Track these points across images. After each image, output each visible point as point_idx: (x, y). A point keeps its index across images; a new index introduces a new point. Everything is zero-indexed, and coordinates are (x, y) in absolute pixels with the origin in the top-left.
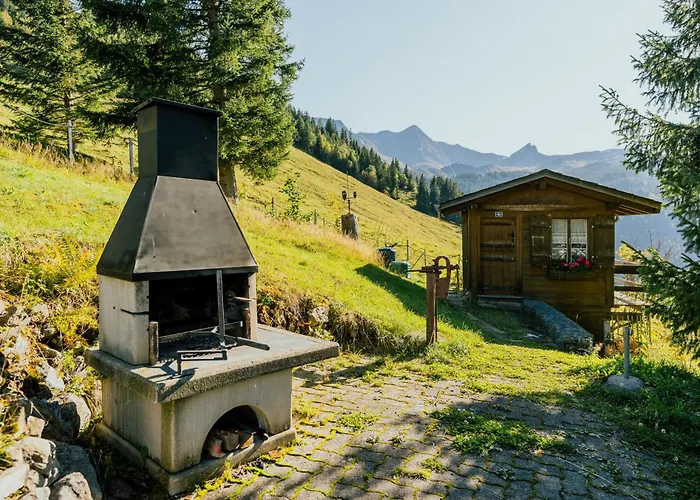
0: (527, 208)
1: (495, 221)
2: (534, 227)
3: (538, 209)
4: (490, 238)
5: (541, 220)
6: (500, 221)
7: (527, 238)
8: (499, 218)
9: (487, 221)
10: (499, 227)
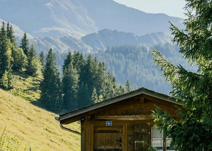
0: (131, 118)
1: (106, 129)
2: (136, 133)
3: (140, 119)
4: (102, 144)
5: (142, 127)
6: (110, 129)
7: (131, 143)
8: (109, 127)
9: (99, 129)
10: (109, 134)
